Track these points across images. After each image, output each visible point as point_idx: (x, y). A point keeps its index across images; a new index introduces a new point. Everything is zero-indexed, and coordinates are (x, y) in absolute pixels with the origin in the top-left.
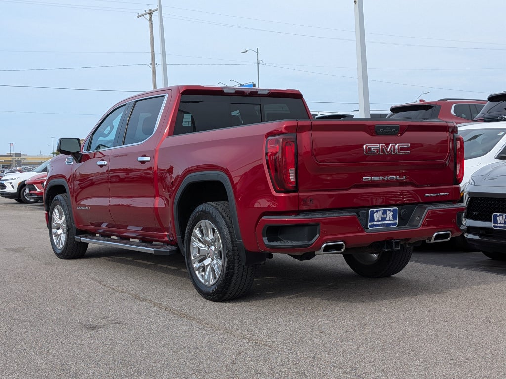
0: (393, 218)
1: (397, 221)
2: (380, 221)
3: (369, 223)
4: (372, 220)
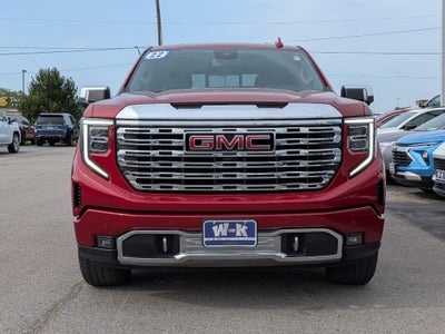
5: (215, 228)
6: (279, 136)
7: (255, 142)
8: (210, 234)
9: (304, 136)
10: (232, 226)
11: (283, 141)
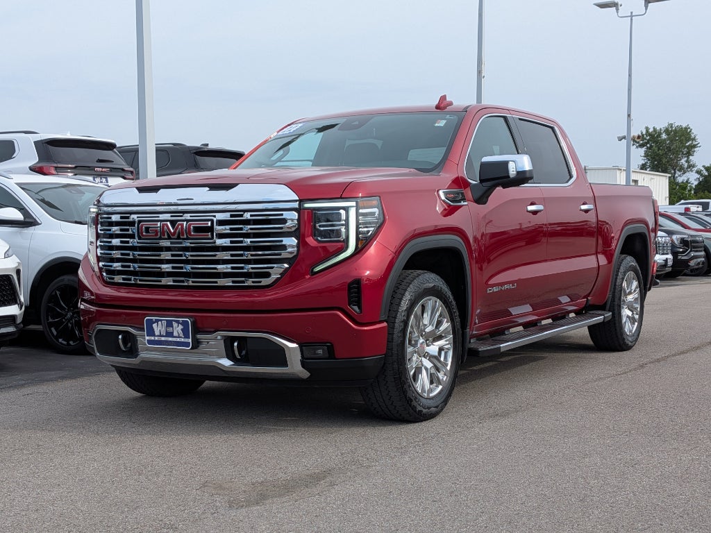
5: (155, 325)
6: (221, 223)
7: (197, 229)
8: (151, 332)
9: (247, 222)
10: (169, 324)
11: (226, 229)
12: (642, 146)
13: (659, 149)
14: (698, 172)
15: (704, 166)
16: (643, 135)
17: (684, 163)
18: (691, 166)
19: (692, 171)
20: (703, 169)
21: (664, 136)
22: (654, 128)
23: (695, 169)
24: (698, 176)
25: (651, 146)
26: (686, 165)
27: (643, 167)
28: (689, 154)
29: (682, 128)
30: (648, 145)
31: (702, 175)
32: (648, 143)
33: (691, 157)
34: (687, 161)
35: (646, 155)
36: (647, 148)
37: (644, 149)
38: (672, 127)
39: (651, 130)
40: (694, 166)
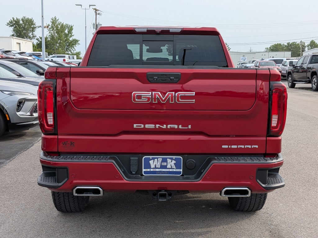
0: (176, 167)
1: (181, 170)
2: (158, 168)
3: (144, 170)
4: (148, 166)
12: (11, 26)
13: (20, 28)
14: (37, 39)
15: (39, 37)
16: (12, 21)
17: (31, 35)
18: (34, 37)
19: (34, 39)
20: (39, 38)
21: (21, 22)
22: (16, 18)
23: (36, 38)
24: (37, 41)
25: (16, 27)
26: (32, 36)
27: (13, 35)
28: (33, 31)
29: (29, 19)
30: (14, 26)
31: (39, 41)
32: (14, 25)
33: (34, 32)
34: (32, 34)
35: (14, 31)
36: (14, 27)
37: (13, 27)
38: (25, 18)
39: (15, 19)
40: (35, 37)
